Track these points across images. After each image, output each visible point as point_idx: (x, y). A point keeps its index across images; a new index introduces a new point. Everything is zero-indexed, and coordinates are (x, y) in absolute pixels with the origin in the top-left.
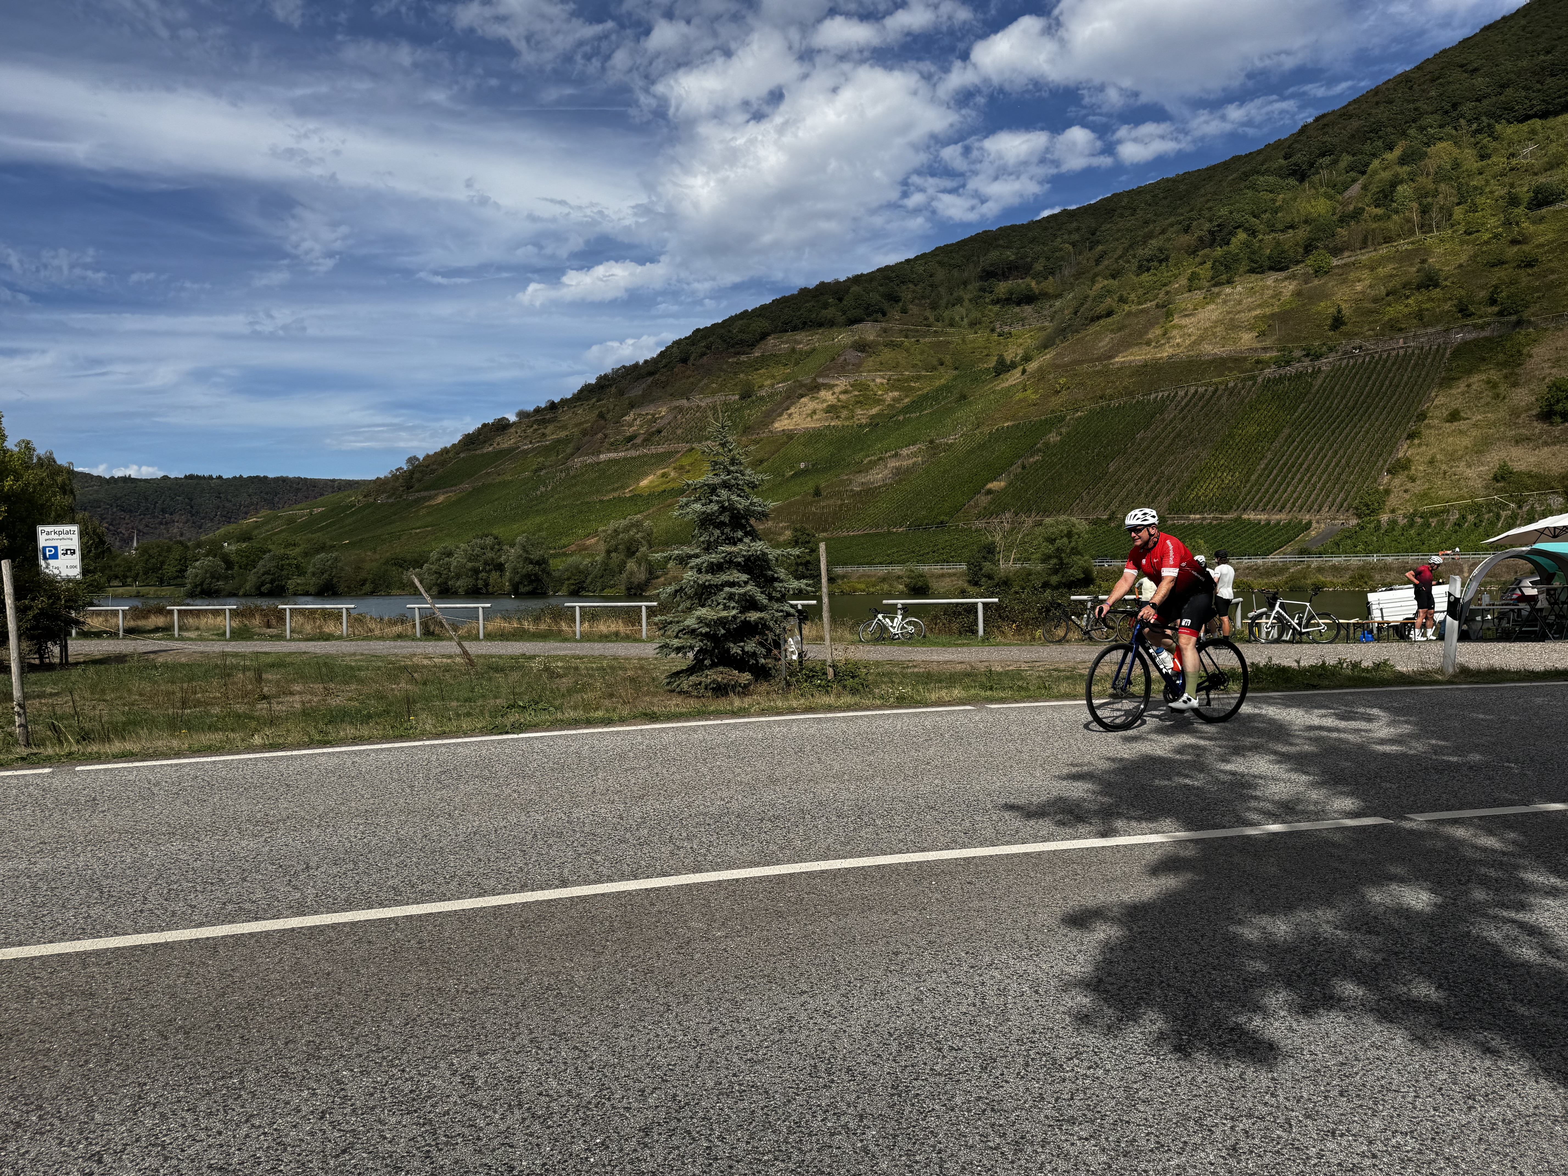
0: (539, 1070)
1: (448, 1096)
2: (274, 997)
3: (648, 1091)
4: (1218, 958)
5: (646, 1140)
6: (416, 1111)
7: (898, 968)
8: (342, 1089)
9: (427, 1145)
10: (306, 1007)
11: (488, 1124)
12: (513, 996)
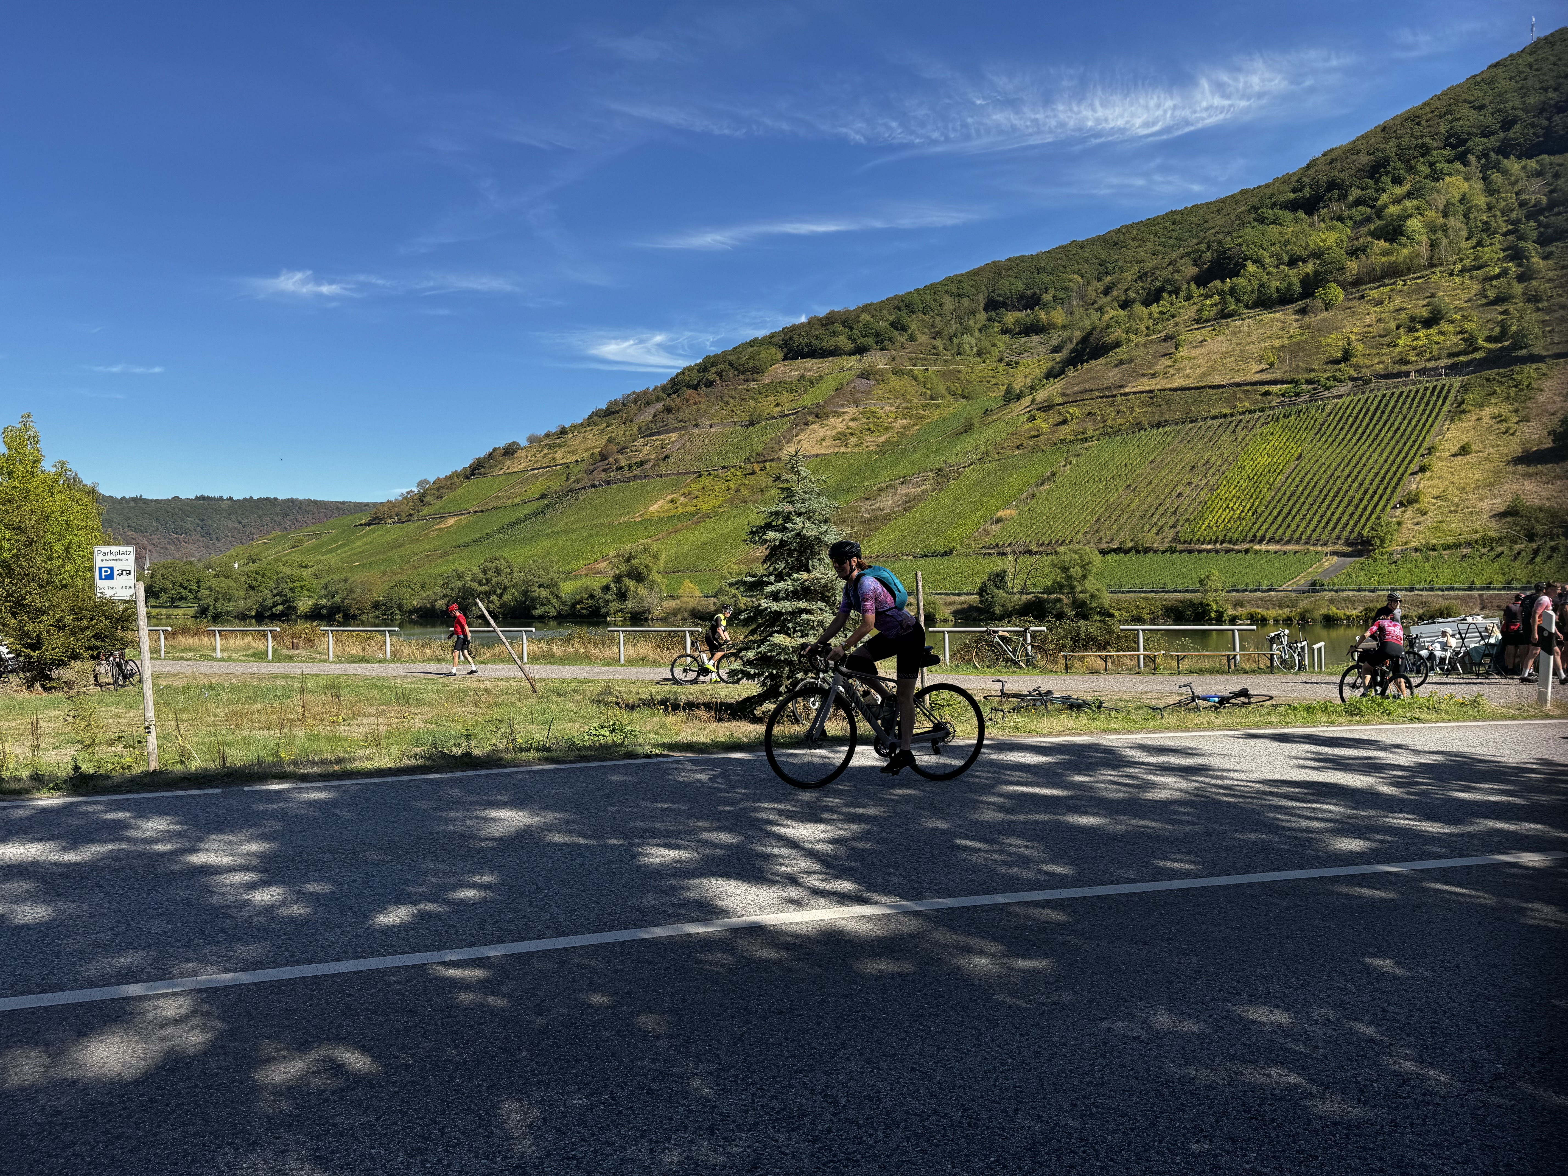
0: (891, 1090)
1: (821, 1115)
2: (591, 1015)
3: (1011, 1112)
4: (1486, 989)
5: (1038, 1158)
6: (798, 1128)
7: (1180, 995)
8: (715, 1107)
9: (831, 1161)
10: (628, 1025)
11: (876, 1142)
12: (822, 1017)
